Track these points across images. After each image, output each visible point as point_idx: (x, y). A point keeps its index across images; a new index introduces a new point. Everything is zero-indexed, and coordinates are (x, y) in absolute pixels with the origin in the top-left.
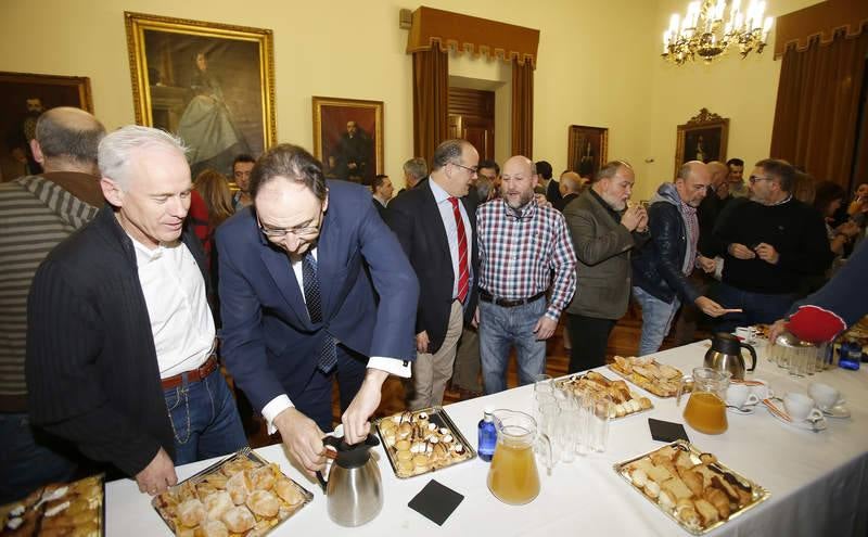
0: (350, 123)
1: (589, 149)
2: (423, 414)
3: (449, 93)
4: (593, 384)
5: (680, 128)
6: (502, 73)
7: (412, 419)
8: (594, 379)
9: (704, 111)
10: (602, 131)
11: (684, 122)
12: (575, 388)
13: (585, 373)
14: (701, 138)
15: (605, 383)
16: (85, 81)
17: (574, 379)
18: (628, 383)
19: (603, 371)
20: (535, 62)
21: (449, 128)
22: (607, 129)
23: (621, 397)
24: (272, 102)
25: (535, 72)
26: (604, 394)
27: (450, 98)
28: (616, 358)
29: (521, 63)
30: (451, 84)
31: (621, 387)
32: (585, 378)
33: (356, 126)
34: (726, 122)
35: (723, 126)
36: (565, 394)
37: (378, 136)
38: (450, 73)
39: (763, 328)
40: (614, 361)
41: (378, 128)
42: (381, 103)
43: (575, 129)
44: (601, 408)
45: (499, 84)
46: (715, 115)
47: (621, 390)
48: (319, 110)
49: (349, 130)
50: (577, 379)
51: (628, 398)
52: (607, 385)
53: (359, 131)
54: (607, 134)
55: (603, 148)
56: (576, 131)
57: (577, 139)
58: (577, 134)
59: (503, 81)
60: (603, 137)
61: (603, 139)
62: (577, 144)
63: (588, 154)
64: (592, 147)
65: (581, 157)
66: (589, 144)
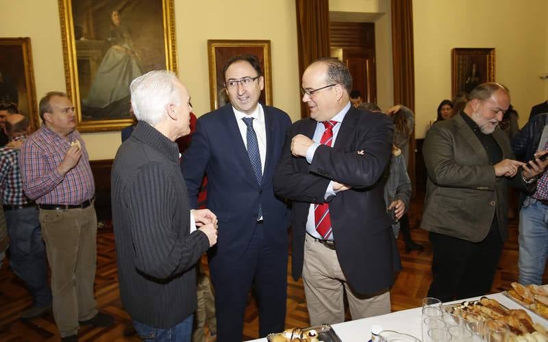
1: (474, 71)
2: (313, 332)
3: (330, 27)
4: (488, 311)
6: (380, 4)
7: (302, 336)
8: (489, 306)
10: (488, 51)
12: (467, 314)
13: (478, 298)
15: (498, 308)
16: (26, 40)
17: (466, 305)
18: (529, 313)
19: (499, 298)
22: (493, 49)
23: (522, 328)
24: (174, 47)
26: (501, 323)
27: (330, 32)
28: (514, 285)
30: (332, 19)
31: (522, 316)
32: (479, 304)
36: (457, 319)
38: (331, 9)
40: (512, 288)
41: (266, 64)
42: (268, 42)
43: (457, 52)
45: (378, 15)
47: (521, 320)
48: (213, 51)
50: (470, 304)
51: (531, 329)
52: (505, 314)
54: (494, 54)
55: (490, 68)
56: (459, 54)
57: (461, 62)
58: (461, 57)
59: (382, 12)
60: (490, 57)
61: (490, 60)
62: (461, 67)
63: (474, 75)
64: (477, 68)
65: (467, 79)
66: (474, 65)
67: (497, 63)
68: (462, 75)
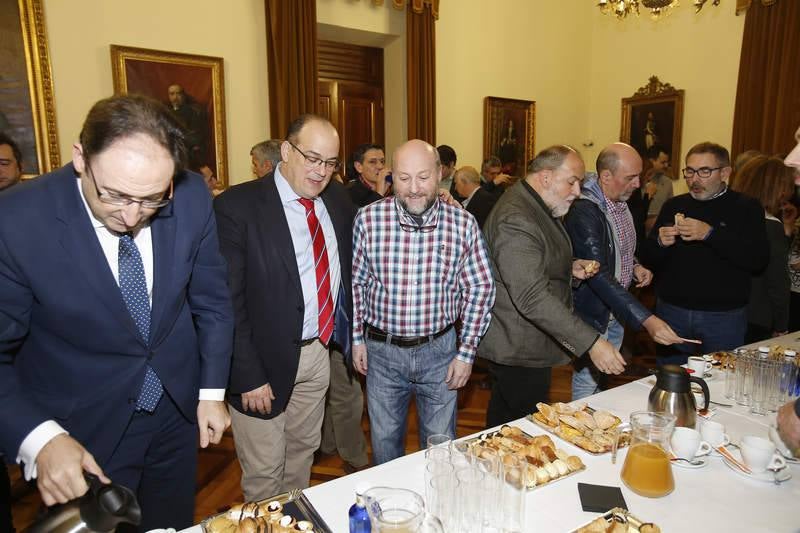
0: (173, 88)
1: (510, 130)
2: (274, 504)
3: (319, 48)
4: (507, 442)
5: (625, 101)
6: (391, 23)
7: (256, 513)
8: (510, 436)
9: (654, 80)
10: (528, 105)
11: (630, 94)
12: (483, 450)
13: (498, 428)
14: (650, 115)
15: (524, 439)
17: (483, 438)
18: (554, 438)
19: (522, 424)
20: (437, 10)
21: (319, 99)
22: (533, 103)
23: (544, 458)
25: (436, 22)
26: (522, 455)
27: (318, 56)
28: (539, 406)
29: (418, 9)
30: (320, 35)
31: (545, 444)
32: (499, 435)
33: (182, 92)
34: (679, 95)
35: (676, 99)
36: (469, 458)
37: (217, 109)
38: (319, 20)
39: (720, 356)
40: (537, 411)
41: (216, 95)
42: (220, 61)
43: (491, 101)
44: (515, 474)
45: (388, 38)
46: (667, 85)
47: (543, 448)
48: (122, 66)
49: (173, 98)
50: (489, 437)
51: (552, 457)
52: (527, 443)
53: (187, 100)
54: (534, 109)
55: (529, 127)
56: (493, 105)
57: (495, 116)
58: (495, 110)
59: (394, 33)
60: (529, 113)
61: (529, 116)
62: (495, 122)
63: (510, 135)
64: (515, 125)
65: (501, 140)
66: (511, 123)
67: (538, 121)
68: (497, 135)
